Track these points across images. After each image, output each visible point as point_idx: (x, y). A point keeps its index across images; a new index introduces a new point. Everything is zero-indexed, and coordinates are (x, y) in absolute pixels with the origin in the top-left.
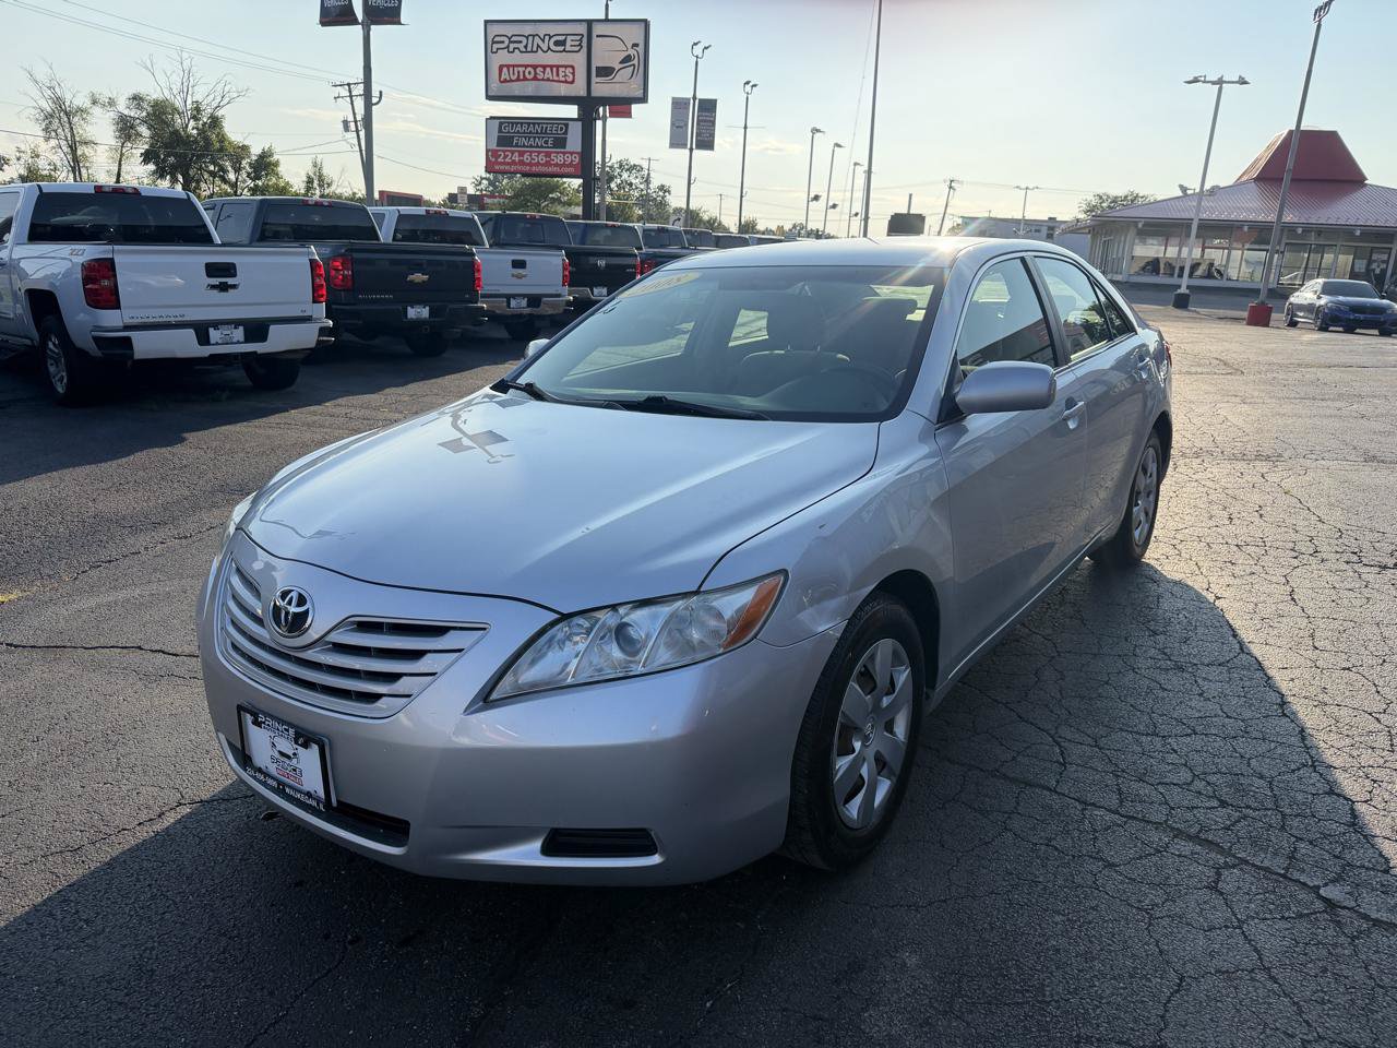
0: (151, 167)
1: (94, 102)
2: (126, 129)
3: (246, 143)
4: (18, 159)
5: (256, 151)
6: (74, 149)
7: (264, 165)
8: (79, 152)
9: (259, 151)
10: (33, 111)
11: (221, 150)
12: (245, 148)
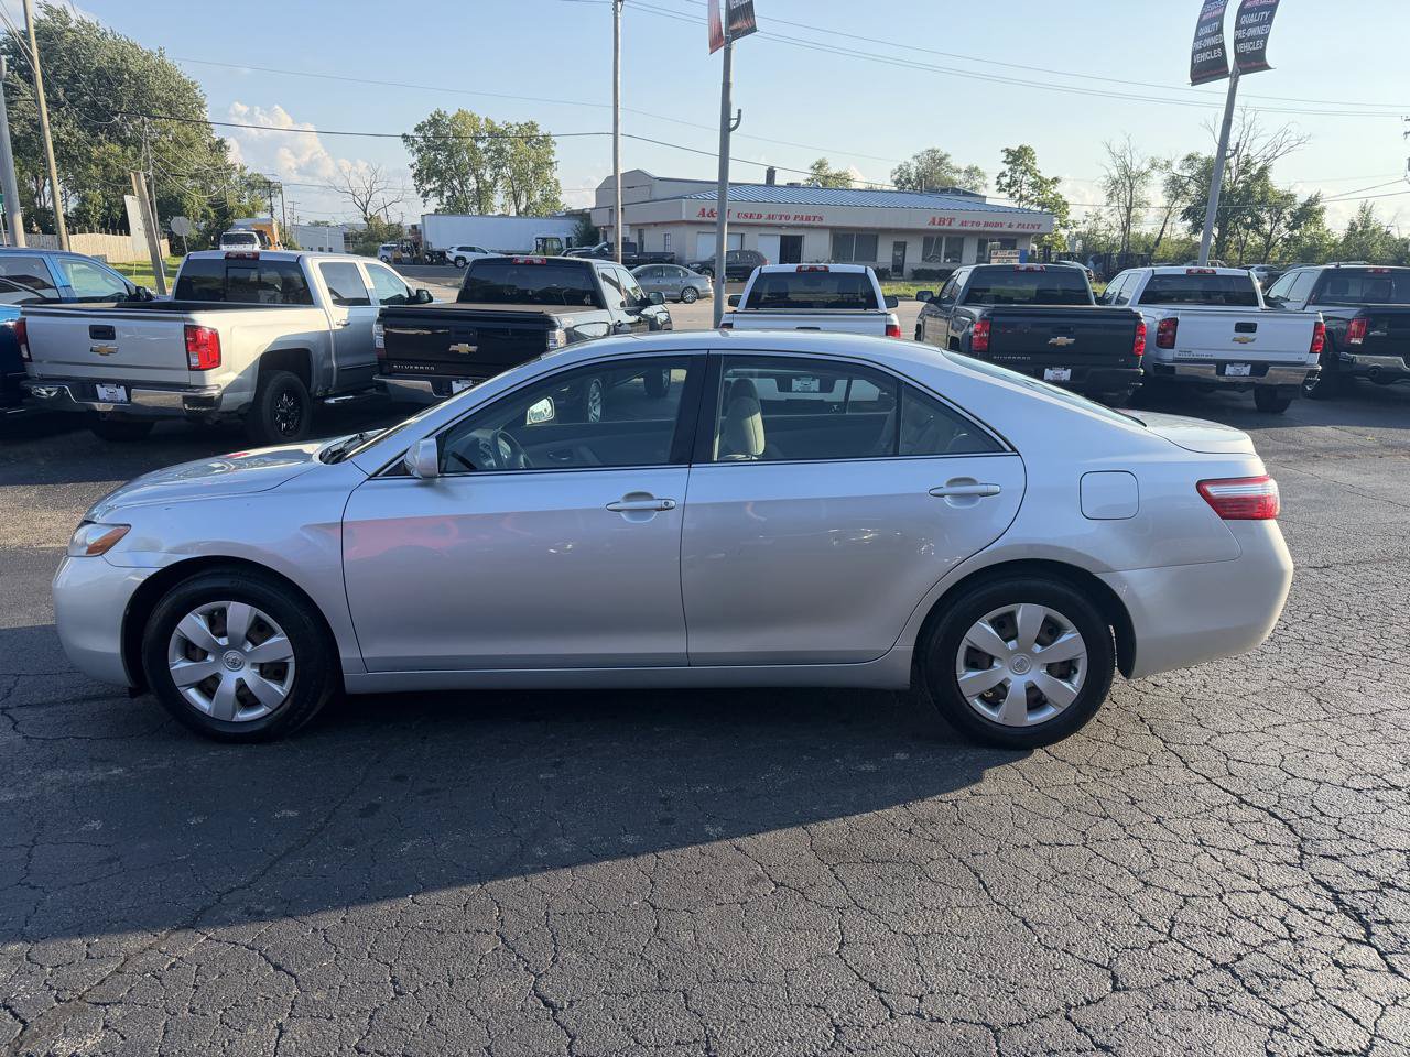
0: (1189, 223)
1: (1153, 166)
2: (1176, 187)
3: (1292, 192)
4: (1084, 222)
5: (1301, 199)
6: (1129, 210)
7: (1308, 213)
8: (1133, 213)
9: (1305, 200)
10: (1104, 180)
11: (1263, 202)
12: (1289, 198)
